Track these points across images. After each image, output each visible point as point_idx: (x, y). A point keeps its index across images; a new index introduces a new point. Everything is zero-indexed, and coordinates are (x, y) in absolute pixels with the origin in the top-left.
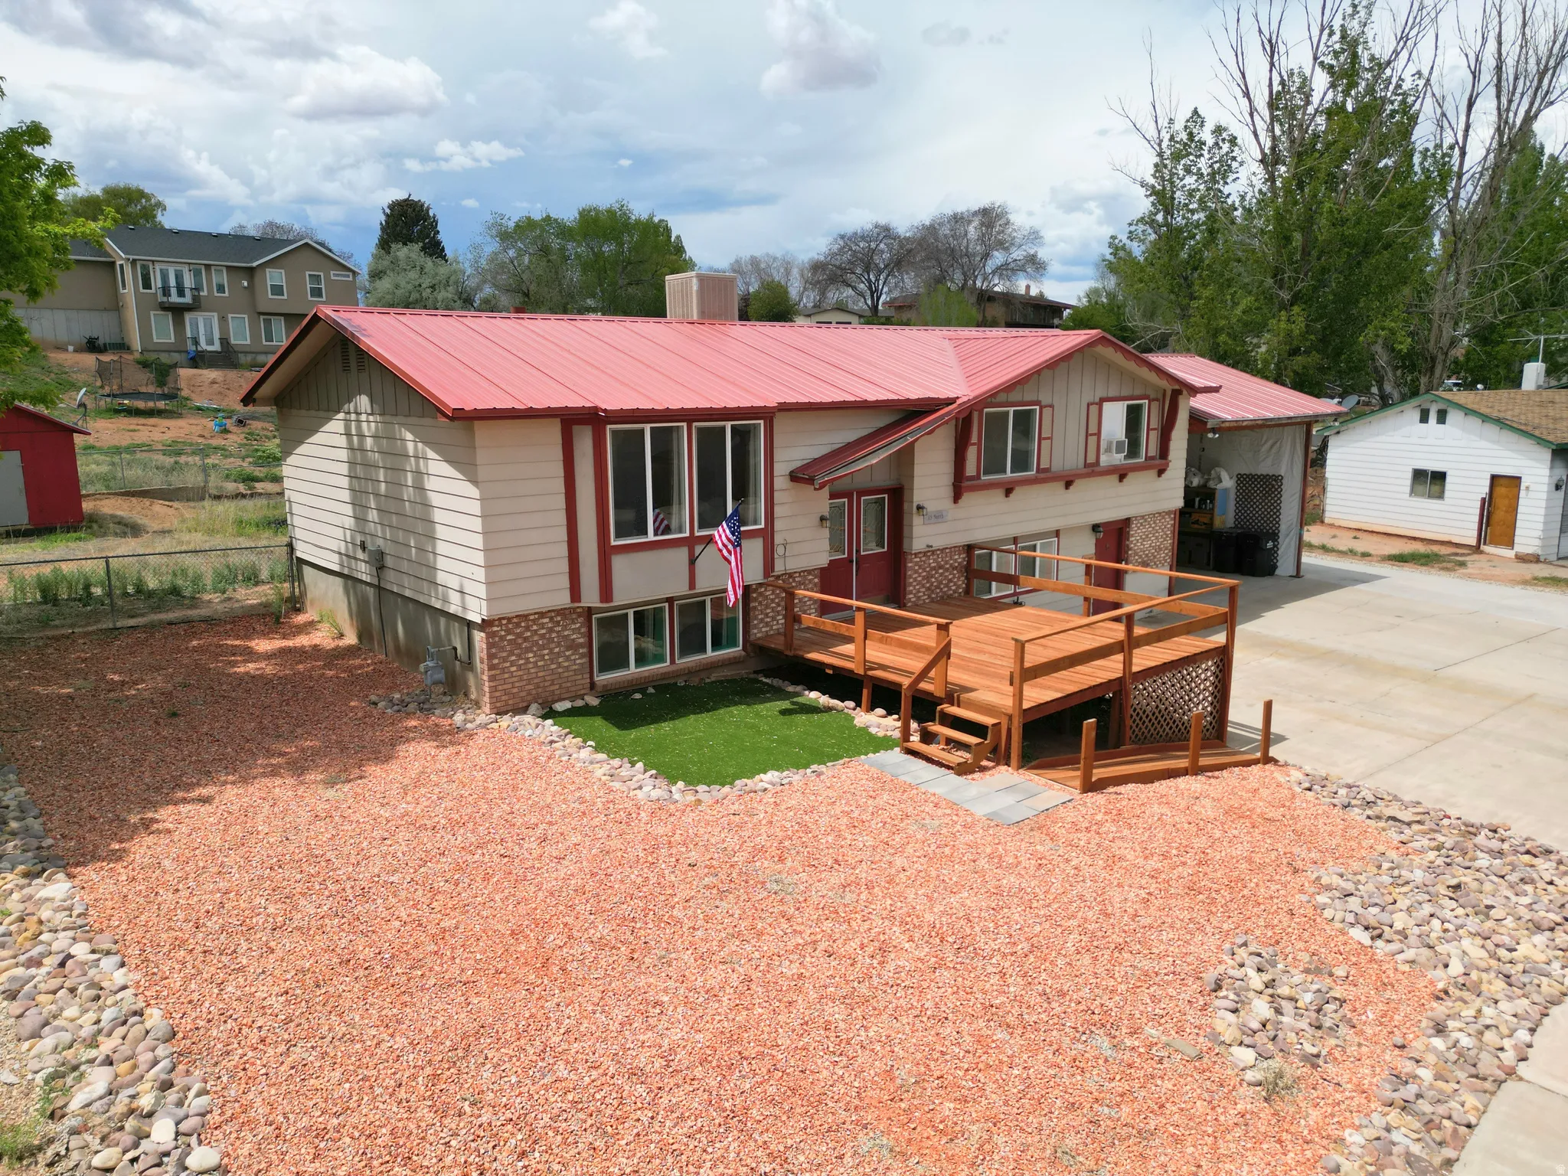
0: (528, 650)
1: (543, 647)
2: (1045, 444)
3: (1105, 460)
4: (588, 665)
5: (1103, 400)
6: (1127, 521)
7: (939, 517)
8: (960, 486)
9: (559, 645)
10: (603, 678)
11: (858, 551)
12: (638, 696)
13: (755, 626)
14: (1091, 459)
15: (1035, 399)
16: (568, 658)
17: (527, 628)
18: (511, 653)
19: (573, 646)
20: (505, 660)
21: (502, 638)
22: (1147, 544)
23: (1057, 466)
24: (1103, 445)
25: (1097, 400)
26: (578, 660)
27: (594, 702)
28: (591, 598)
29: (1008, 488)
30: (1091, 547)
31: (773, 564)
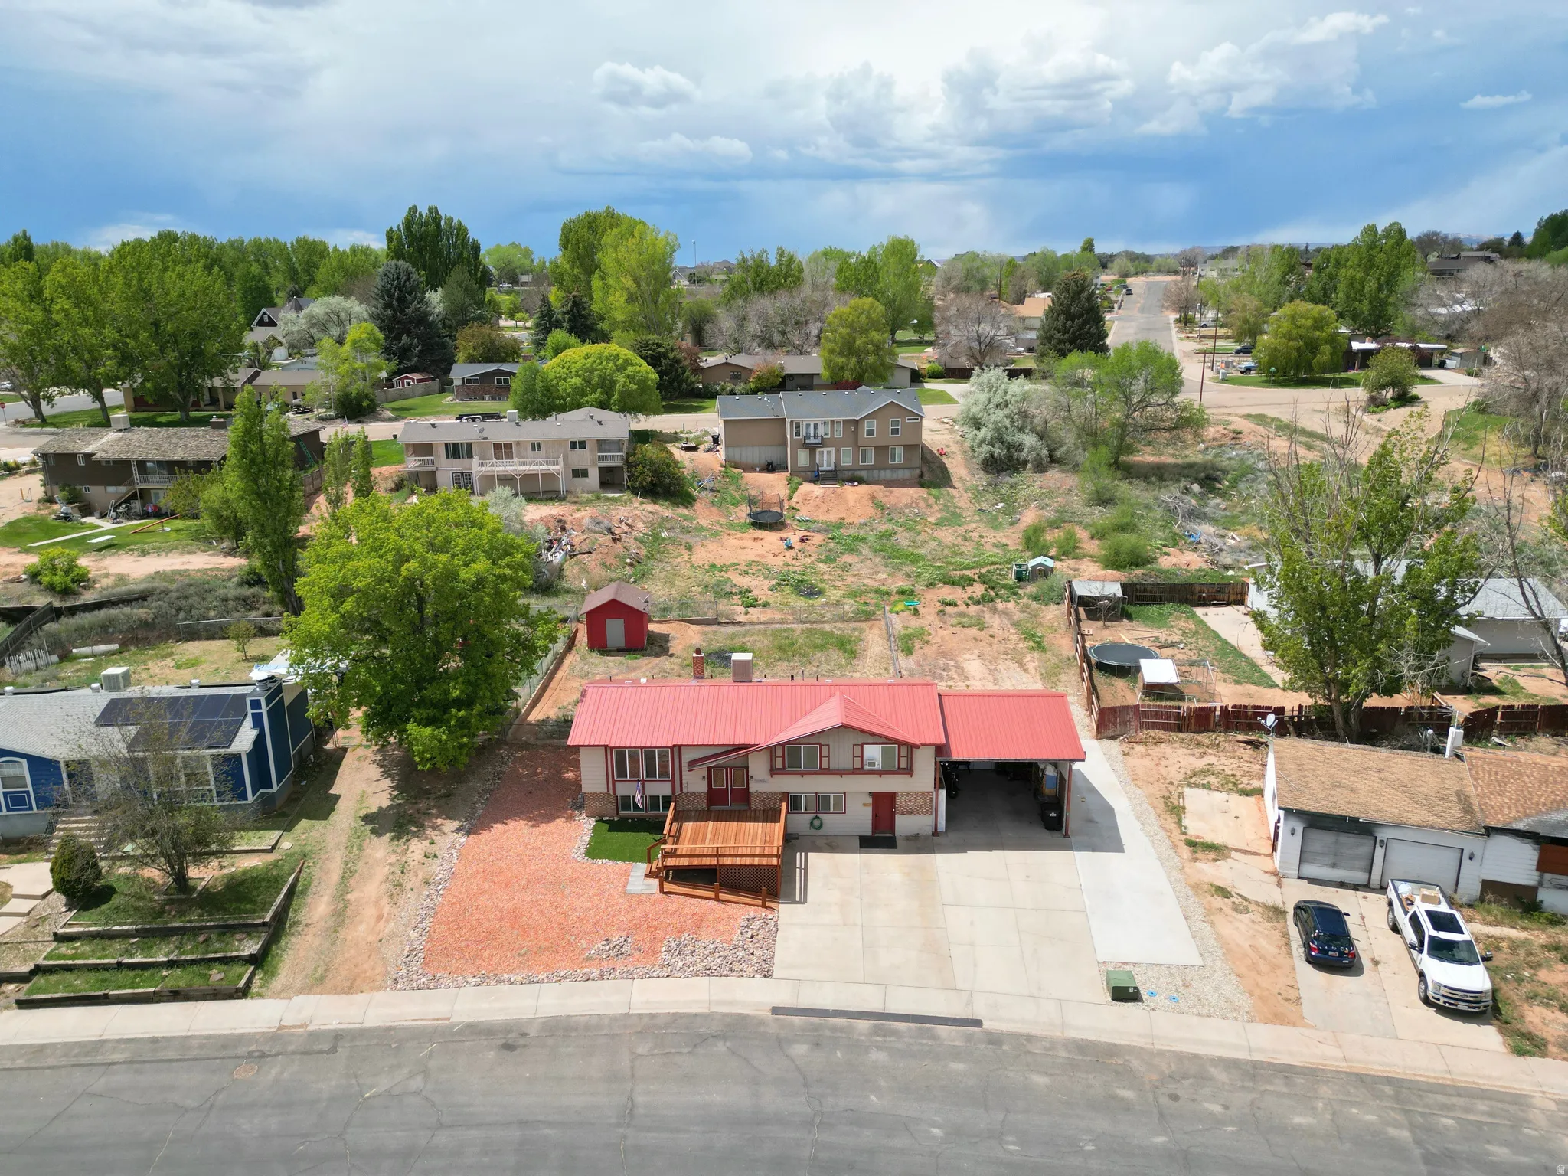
0: (596, 801)
1: (601, 801)
2: (825, 759)
3: (866, 767)
4: (615, 808)
5: (863, 744)
6: (893, 793)
7: (763, 781)
8: (774, 771)
9: (605, 803)
10: (622, 813)
11: (731, 787)
12: (630, 820)
14: (858, 766)
15: (817, 742)
16: (609, 805)
17: (598, 797)
18: (592, 801)
19: (610, 802)
21: (590, 798)
22: (910, 804)
23: (834, 766)
24: (865, 762)
25: (860, 744)
26: (613, 806)
27: (616, 819)
28: (611, 792)
29: (802, 774)
30: (870, 800)
31: (681, 789)
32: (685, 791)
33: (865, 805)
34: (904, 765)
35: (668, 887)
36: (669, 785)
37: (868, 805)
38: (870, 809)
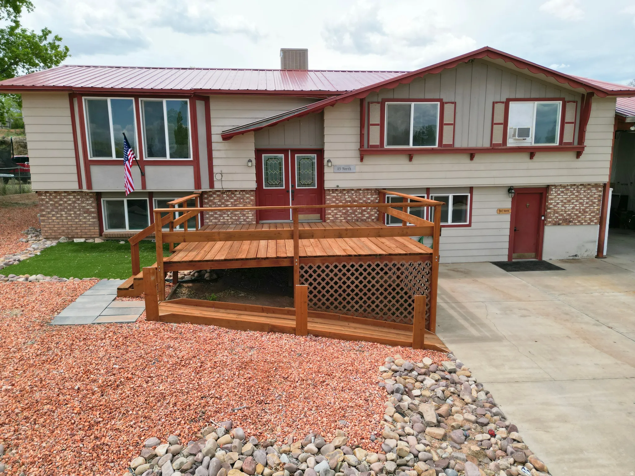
0: (62, 210)
1: (70, 210)
2: (447, 130)
3: (511, 143)
4: (97, 223)
5: (508, 101)
6: (547, 189)
7: (347, 169)
8: (362, 151)
9: (79, 210)
10: (107, 231)
11: (293, 186)
12: (122, 243)
13: (207, 218)
14: (498, 140)
15: (437, 97)
16: (85, 218)
17: (61, 199)
18: (52, 210)
19: (88, 212)
20: (49, 213)
21: (47, 202)
22: (569, 207)
23: (460, 144)
24: (510, 132)
25: (505, 100)
26: (92, 220)
27: (98, 241)
28: (85, 189)
29: (410, 155)
30: (507, 203)
31: (212, 185)
32: (217, 186)
33: (500, 211)
34: (568, 138)
35: (165, 309)
36: (190, 170)
37: (506, 211)
38: (507, 218)
